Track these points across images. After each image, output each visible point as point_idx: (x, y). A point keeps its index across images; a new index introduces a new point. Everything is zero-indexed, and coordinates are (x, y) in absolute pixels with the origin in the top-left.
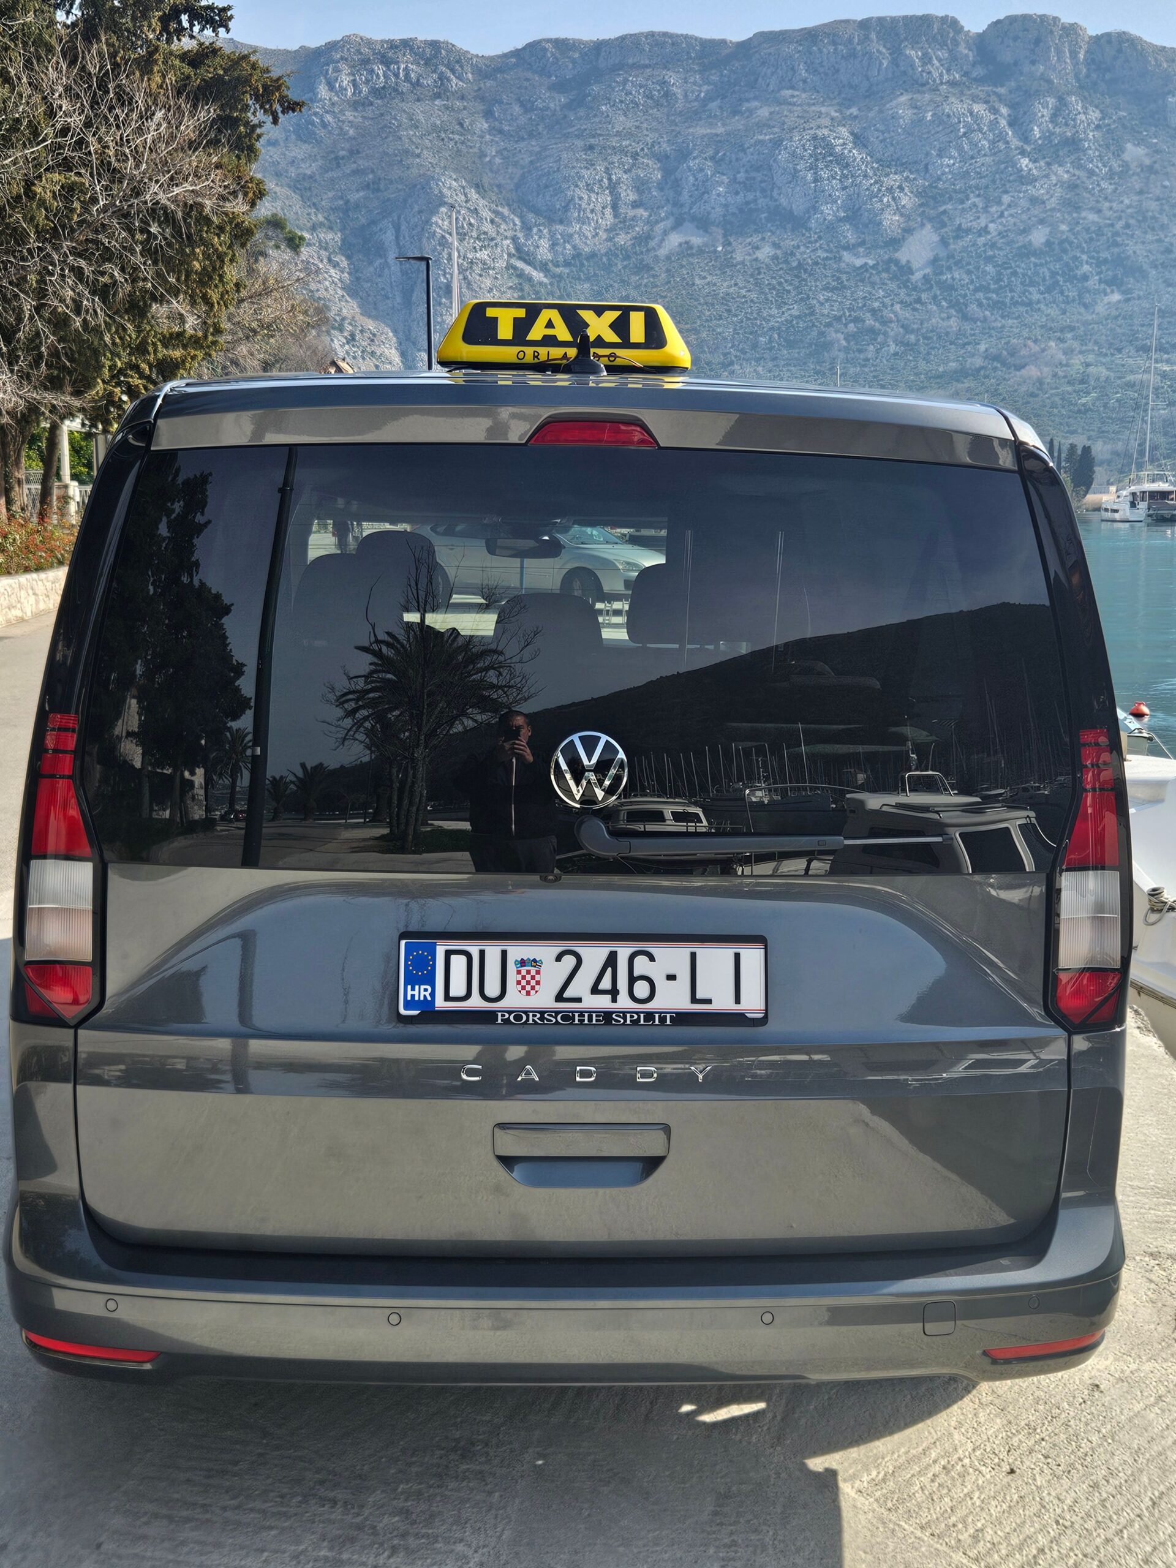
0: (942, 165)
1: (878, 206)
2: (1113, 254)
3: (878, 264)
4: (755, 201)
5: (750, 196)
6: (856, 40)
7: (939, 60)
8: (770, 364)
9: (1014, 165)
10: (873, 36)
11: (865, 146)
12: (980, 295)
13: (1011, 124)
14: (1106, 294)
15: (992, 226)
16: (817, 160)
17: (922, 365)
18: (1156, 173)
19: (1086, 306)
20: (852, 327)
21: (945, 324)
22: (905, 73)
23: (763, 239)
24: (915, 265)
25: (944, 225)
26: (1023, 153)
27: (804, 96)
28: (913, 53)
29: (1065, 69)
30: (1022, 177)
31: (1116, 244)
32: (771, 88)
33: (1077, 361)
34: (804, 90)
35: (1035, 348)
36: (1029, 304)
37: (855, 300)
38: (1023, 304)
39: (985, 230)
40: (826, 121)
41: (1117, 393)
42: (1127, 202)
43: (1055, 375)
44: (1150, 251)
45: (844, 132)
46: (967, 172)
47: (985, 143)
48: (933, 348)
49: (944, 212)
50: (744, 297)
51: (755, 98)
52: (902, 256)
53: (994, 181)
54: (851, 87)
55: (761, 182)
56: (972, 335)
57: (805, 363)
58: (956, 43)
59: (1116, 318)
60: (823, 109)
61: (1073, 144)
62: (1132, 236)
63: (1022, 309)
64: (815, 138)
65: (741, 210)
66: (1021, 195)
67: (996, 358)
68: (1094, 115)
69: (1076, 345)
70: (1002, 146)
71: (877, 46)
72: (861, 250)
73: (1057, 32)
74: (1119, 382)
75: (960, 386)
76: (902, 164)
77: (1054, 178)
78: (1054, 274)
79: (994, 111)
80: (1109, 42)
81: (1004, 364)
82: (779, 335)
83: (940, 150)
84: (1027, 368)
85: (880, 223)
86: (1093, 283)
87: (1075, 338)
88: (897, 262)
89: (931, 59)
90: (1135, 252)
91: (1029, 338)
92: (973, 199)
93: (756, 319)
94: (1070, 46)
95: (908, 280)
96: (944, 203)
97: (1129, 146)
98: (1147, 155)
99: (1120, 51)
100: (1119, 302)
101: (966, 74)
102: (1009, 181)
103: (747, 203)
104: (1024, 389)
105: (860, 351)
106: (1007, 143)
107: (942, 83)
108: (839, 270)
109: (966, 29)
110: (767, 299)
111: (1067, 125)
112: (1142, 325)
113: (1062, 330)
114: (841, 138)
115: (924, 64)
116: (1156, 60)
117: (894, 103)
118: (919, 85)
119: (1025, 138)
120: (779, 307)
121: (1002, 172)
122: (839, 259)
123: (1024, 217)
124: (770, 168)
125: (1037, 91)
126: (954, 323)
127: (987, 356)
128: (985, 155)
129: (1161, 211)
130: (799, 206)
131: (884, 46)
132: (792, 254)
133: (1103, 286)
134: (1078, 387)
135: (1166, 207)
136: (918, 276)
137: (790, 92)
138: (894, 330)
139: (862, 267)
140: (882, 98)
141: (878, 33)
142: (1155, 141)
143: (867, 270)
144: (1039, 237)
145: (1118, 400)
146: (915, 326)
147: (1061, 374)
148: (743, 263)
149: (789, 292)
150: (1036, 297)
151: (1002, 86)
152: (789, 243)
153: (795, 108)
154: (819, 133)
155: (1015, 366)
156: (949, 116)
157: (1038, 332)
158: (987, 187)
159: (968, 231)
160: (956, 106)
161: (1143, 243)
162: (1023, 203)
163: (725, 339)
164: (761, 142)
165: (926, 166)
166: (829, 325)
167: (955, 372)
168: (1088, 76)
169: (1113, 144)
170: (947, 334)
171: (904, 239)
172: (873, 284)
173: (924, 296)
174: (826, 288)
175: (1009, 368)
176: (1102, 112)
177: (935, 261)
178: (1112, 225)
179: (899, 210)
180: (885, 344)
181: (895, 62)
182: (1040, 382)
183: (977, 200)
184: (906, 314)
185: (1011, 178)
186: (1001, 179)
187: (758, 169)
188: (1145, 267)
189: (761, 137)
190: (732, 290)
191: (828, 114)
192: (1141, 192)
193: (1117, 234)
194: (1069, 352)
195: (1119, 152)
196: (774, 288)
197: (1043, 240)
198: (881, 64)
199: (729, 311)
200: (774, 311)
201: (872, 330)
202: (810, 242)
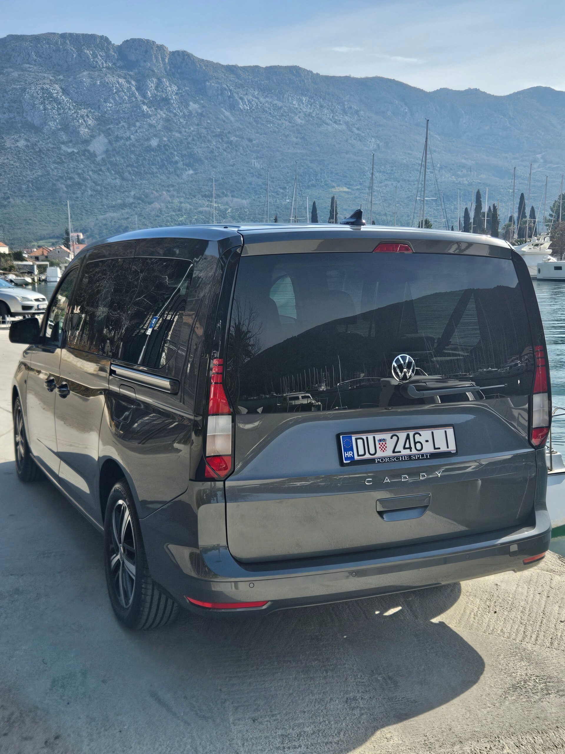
0: (107, 106)
1: (77, 124)
2: (188, 152)
3: (79, 151)
4: (14, 117)
5: (12, 115)
6: (59, 43)
7: (101, 56)
8: (29, 199)
9: (140, 108)
10: (68, 42)
11: (68, 95)
12: (129, 169)
13: (137, 89)
14: (186, 170)
15: (132, 136)
16: (44, 99)
17: (105, 201)
18: (204, 116)
19: (178, 175)
20: (69, 182)
21: (114, 181)
22: (85, 61)
23: (20, 137)
24: (97, 153)
25: (110, 135)
26: (144, 103)
27: (35, 68)
28: (88, 52)
29: (159, 65)
30: (144, 114)
31: (189, 148)
32: (18, 63)
33: (176, 201)
34: (35, 65)
35: (157, 194)
36: (153, 173)
37: (69, 169)
38: (149, 173)
39: (129, 138)
40: (47, 81)
41: (195, 216)
42: (192, 129)
43: (167, 207)
44: (204, 152)
45: (57, 87)
46: (119, 110)
47: (126, 97)
48: (110, 193)
49: (109, 129)
50: (12, 165)
51: (10, 67)
52: (91, 148)
53: (131, 116)
54: (59, 65)
55: (17, 108)
56: (127, 187)
57: (47, 199)
58: (108, 49)
59: (192, 181)
60: (46, 75)
61: (166, 101)
62: (196, 144)
63: (149, 176)
64: (42, 89)
65: (7, 122)
66: (145, 123)
67: (139, 198)
68: (175, 88)
69: (175, 193)
70: (134, 99)
71: (70, 47)
72: (70, 144)
73: (155, 48)
74: (195, 211)
75: (123, 211)
76: (87, 105)
77: (159, 116)
78: (162, 160)
79: (129, 83)
80: (179, 55)
81: (143, 201)
82: (32, 184)
83: (105, 99)
84: (154, 204)
85: (79, 132)
86: (180, 165)
87: (174, 190)
88: (88, 151)
89: (97, 55)
90: (197, 152)
91: (154, 190)
92: (122, 123)
93: (20, 176)
94: (161, 56)
95: (95, 160)
96: (109, 124)
97: (191, 103)
98: (199, 108)
99: (184, 59)
100: (192, 174)
101: (114, 64)
102: (139, 116)
103: (11, 118)
104: (153, 213)
105: (74, 193)
106: (136, 98)
107: (103, 67)
108: (60, 154)
109: (112, 43)
110: (25, 167)
111: (163, 92)
112: (203, 185)
113: (168, 186)
114: (56, 90)
115: (94, 58)
116: (200, 65)
117: (81, 75)
118: (93, 67)
119: (144, 96)
120: (31, 171)
121: (135, 112)
122: (60, 149)
123: (147, 133)
124: (21, 102)
125: (148, 75)
126: (118, 182)
127: (135, 197)
128: (126, 103)
129: (208, 134)
130: (37, 122)
131: (74, 47)
132: (36, 145)
133: (184, 167)
134: (178, 213)
135: (209, 132)
136: (99, 159)
137: (28, 65)
138: (90, 184)
139: (71, 153)
140: (75, 72)
141: (70, 41)
142: (202, 102)
143: (74, 155)
144: (154, 143)
145: (196, 219)
146: (100, 183)
147: (169, 206)
148: (10, 148)
149: (35, 163)
150: (155, 170)
151: (132, 71)
152: (34, 139)
153: (31, 74)
154: (45, 87)
155: (148, 202)
156: (108, 83)
157: (157, 187)
158: (128, 118)
159: (122, 138)
160: (111, 79)
161: (201, 148)
162: (146, 127)
163: (4, 185)
164: (16, 89)
165: (99, 106)
166: (57, 180)
167: (121, 205)
168: (170, 70)
169: (184, 102)
170: (115, 186)
171: (91, 140)
172: (78, 161)
173: (103, 168)
174: (54, 162)
175: (145, 204)
176: (178, 87)
177: (107, 151)
178: (187, 139)
179: (87, 126)
180: (85, 191)
181: (79, 55)
182: (160, 210)
183: (124, 124)
184: (95, 176)
185: (140, 115)
186: (135, 115)
187: (15, 102)
188: (203, 159)
189: (14, 86)
190: (6, 161)
191: (48, 78)
192: (198, 125)
193: (188, 143)
194: (172, 196)
195: (187, 106)
196: (28, 161)
197: (156, 144)
198: (73, 56)
199: (5, 172)
200: (29, 173)
201: (79, 184)
202: (45, 140)
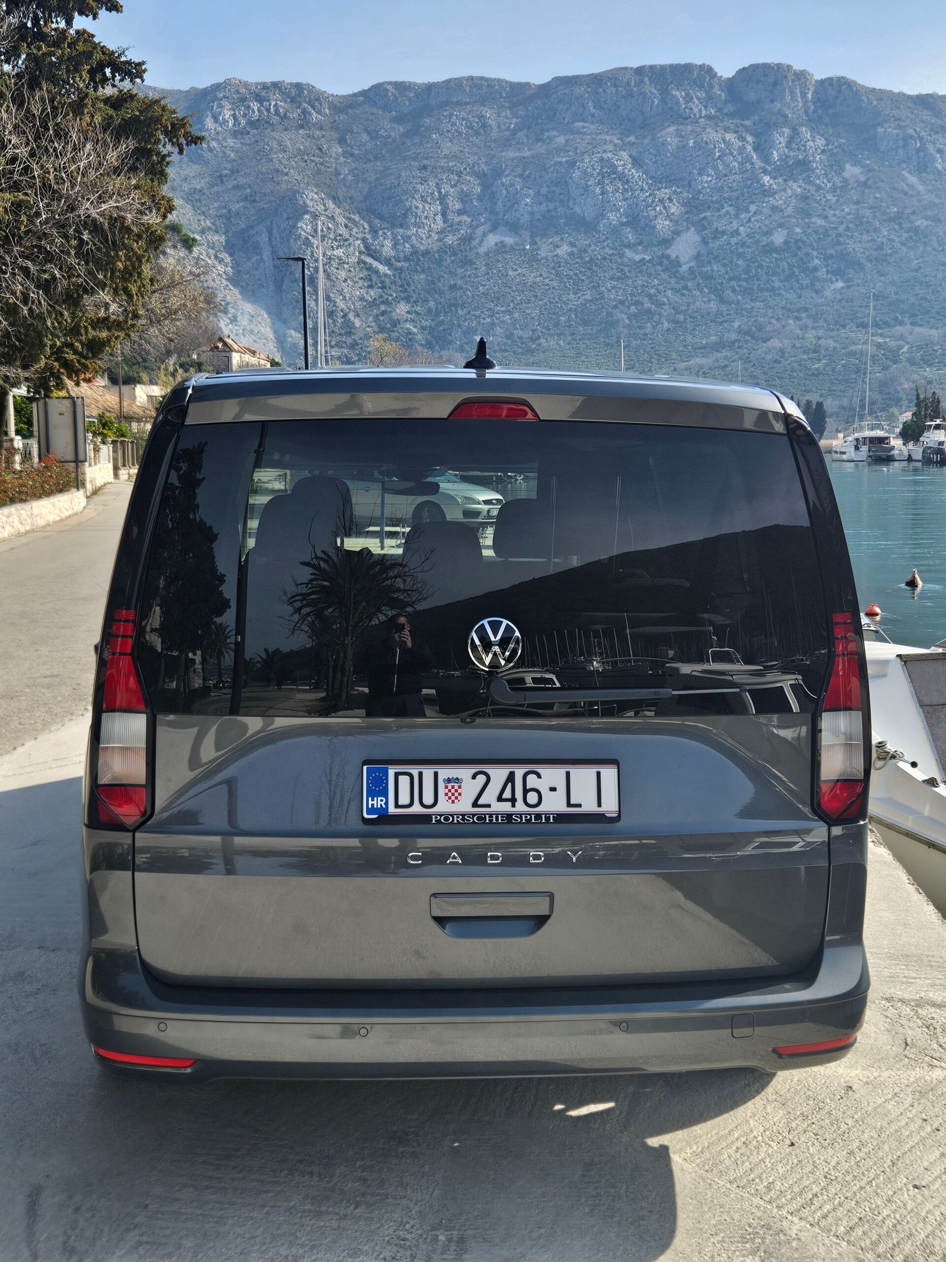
0: (702, 182)
1: (652, 213)
2: (836, 251)
3: (653, 259)
4: (555, 209)
5: (551, 206)
6: (633, 83)
7: (698, 99)
8: (569, 338)
9: (758, 181)
10: (646, 80)
11: (641, 166)
12: (734, 283)
13: (755, 149)
14: (832, 283)
15: (741, 229)
16: (603, 177)
17: (689, 338)
18: (869, 187)
19: (816, 292)
20: (633, 309)
21: (707, 306)
22: (671, 109)
23: (562, 239)
24: (682, 259)
25: (705, 229)
26: (765, 172)
27: (592, 127)
28: (678, 93)
29: (797, 106)
30: (765, 190)
31: (839, 243)
32: (567, 120)
33: (810, 335)
34: (592, 123)
35: (777, 325)
36: (773, 290)
37: (635, 287)
38: (767, 290)
39: (737, 232)
40: (610, 147)
41: (843, 360)
42: (847, 210)
43: (794, 346)
44: (865, 248)
45: (624, 155)
46: (722, 187)
47: (736, 164)
48: (698, 325)
49: (705, 218)
50: (548, 285)
51: (554, 129)
52: (672, 252)
53: (743, 194)
54: (630, 120)
55: (560, 194)
56: (727, 315)
57: (597, 338)
58: (711, 86)
59: (840, 301)
60: (608, 138)
61: (804, 165)
62: (852, 237)
63: (767, 294)
64: (602, 160)
65: (544, 217)
66: (764, 205)
67: (748, 333)
68: (821, 142)
69: (810, 322)
70: (749, 166)
71: (649, 89)
72: (640, 248)
73: (791, 77)
74: (843, 351)
75: (719, 355)
76: (670, 181)
77: (790, 192)
78: (791, 267)
79: (742, 139)
80: (831, 85)
81: (753, 337)
82: (576, 315)
83: (700, 170)
84: (772, 340)
85: (654, 227)
86: (822, 273)
87: (809, 317)
88: (668, 257)
89: (692, 98)
90: (854, 250)
91: (773, 317)
92: (727, 208)
93: (557, 302)
94: (801, 88)
95: (677, 272)
96: (704, 211)
97: (848, 166)
98: (862, 173)
99: (840, 91)
100: (843, 288)
101: (720, 110)
102: (755, 194)
103: (549, 211)
104: (769, 357)
105: (640, 328)
106: (753, 164)
107: (701, 117)
108: (622, 264)
109: (719, 75)
110: (566, 287)
111: (799, 150)
112: (861, 307)
113: (798, 311)
114: (623, 160)
115: (687, 102)
116: (868, 98)
117: (664, 133)
118: (682, 118)
119: (767, 159)
120: (576, 293)
121: (749, 187)
122: (622, 255)
123: (767, 222)
124: (566, 183)
125: (775, 123)
126: (713, 306)
127: (740, 331)
128: (735, 174)
129: (875, 217)
130: (589, 214)
131: (655, 88)
132: (585, 251)
133: (829, 276)
134: (812, 355)
135: (878, 214)
136: (684, 268)
137: (581, 124)
138: (667, 311)
139: (640, 261)
140: (654, 129)
141: (650, 78)
142: (868, 162)
143: (644, 264)
144: (779, 238)
145: (844, 366)
146: (684, 308)
147: (798, 345)
148: (546, 258)
149: (583, 281)
150: (777, 284)
151: (748, 119)
152: (583, 242)
153: (586, 137)
154: (605, 156)
155: (762, 339)
156: (706, 143)
157: (780, 312)
158: (737, 199)
159: (724, 233)
160: (712, 135)
161: (860, 242)
162: (766, 211)
163: (533, 318)
164: (560, 163)
165: (690, 182)
166: (615, 307)
167: (715, 344)
168: (815, 112)
169: (835, 165)
170: (708, 314)
171: (673, 239)
172: (649, 275)
173: (690, 284)
174: (612, 278)
175: (757, 341)
176: (826, 139)
177: (698, 256)
178: (836, 228)
179: (669, 217)
180: (659, 322)
181: (663, 101)
182: (782, 351)
183: (729, 209)
184: (676, 298)
185: (756, 192)
186: (748, 193)
187: (557, 185)
188: (862, 261)
189: (559, 159)
190: (538, 280)
191: (611, 142)
192: (858, 202)
193: (840, 235)
194: (804, 328)
195: (840, 170)
196: (571, 278)
197: (782, 240)
198: (653, 102)
199: (536, 296)
200: (572, 296)
201: (649, 312)
202: (599, 242)
